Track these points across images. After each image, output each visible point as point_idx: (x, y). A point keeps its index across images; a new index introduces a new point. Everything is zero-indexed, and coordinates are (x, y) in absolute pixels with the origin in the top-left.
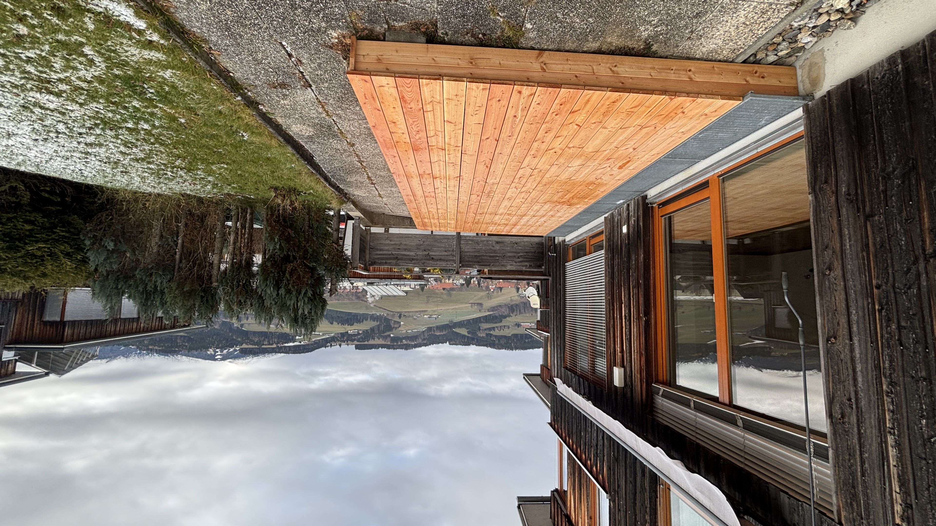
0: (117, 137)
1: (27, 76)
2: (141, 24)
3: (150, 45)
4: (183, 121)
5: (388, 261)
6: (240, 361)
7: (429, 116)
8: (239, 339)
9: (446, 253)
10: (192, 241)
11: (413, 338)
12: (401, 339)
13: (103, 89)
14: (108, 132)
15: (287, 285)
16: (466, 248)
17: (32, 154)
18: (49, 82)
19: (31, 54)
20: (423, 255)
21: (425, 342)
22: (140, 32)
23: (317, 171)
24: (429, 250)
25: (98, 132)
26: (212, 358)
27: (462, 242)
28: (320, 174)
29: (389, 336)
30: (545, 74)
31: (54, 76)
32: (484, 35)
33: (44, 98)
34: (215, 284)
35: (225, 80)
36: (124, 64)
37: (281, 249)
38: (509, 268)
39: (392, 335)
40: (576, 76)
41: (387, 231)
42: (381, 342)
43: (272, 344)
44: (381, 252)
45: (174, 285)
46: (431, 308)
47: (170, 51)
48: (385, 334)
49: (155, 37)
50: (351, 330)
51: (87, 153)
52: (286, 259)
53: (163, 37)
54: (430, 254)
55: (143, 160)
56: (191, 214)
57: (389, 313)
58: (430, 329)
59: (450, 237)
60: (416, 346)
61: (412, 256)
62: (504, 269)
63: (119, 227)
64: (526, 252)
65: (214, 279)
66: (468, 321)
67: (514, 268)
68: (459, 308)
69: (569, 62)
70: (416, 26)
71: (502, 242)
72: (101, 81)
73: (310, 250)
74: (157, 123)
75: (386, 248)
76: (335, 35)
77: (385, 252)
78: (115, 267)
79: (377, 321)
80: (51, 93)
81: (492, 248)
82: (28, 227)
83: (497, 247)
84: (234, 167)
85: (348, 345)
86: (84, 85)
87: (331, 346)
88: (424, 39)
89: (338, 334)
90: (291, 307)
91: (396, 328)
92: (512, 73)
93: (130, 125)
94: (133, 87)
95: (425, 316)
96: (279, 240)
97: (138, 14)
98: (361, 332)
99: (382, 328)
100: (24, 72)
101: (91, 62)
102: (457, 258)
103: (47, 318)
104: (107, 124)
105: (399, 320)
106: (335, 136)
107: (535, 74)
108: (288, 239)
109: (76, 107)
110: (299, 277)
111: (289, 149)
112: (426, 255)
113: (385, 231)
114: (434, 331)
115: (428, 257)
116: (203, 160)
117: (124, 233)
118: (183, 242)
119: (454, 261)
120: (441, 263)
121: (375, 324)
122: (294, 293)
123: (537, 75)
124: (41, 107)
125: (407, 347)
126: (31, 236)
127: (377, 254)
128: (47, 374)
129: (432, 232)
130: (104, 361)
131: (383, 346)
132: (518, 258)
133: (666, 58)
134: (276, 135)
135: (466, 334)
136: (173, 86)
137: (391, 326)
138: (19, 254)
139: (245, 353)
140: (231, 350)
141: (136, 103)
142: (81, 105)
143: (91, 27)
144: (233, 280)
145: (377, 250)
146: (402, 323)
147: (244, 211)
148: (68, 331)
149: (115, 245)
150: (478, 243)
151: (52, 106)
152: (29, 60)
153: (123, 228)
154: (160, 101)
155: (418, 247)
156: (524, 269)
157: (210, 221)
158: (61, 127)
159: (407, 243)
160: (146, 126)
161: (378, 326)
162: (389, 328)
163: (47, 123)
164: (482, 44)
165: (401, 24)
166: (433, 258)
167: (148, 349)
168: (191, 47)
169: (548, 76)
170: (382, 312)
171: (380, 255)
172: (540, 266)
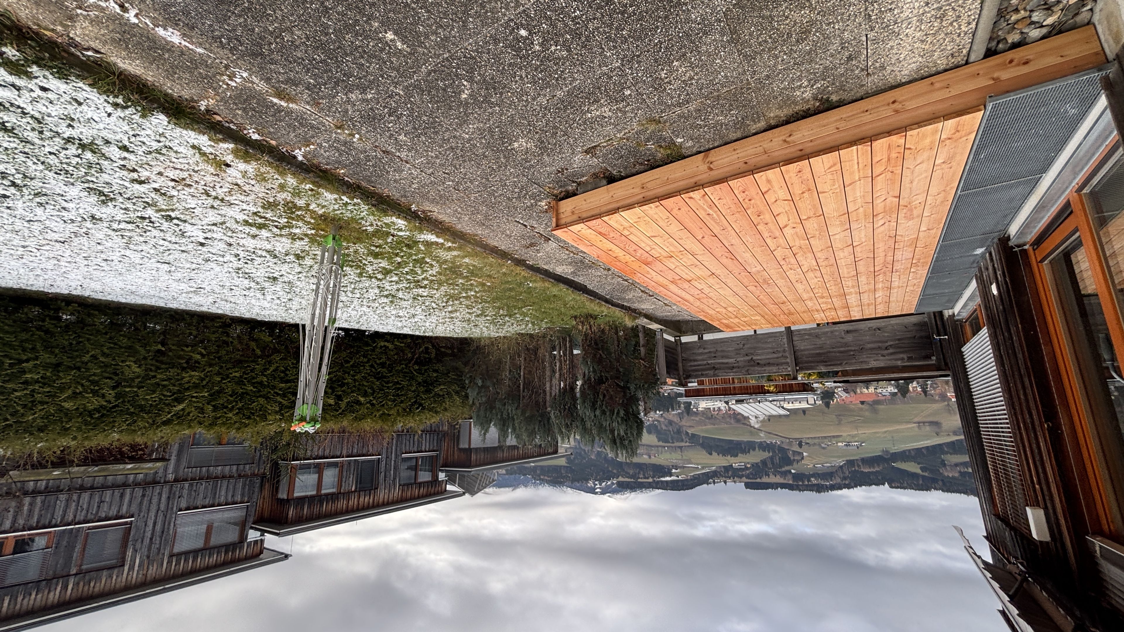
0: (461, 303)
1: (409, 281)
2: (441, 241)
3: (450, 249)
4: (489, 284)
5: (704, 373)
6: (618, 496)
7: (631, 237)
8: (615, 471)
9: (775, 356)
10: (530, 372)
11: (828, 475)
12: (808, 477)
13: (443, 278)
14: (456, 302)
15: (601, 406)
16: (801, 345)
17: (427, 324)
18: (419, 282)
19: (406, 269)
20: (745, 361)
21: (847, 482)
22: (442, 244)
23: (595, 297)
24: (752, 354)
25: (451, 303)
26: (592, 491)
27: (795, 338)
28: (599, 299)
29: (790, 472)
30: (712, 173)
31: (420, 278)
32: (648, 161)
33: (420, 291)
34: (549, 409)
35: (496, 253)
36: (446, 261)
37: (594, 371)
38: (873, 364)
39: (793, 471)
40: (746, 163)
41: (701, 338)
42: (778, 479)
43: (648, 478)
44: (696, 363)
45: (519, 412)
46: (846, 432)
47: (460, 248)
48: (783, 469)
49: (450, 244)
50: (737, 462)
51: (452, 318)
52: (601, 381)
53: (453, 243)
54: (754, 358)
55: (481, 315)
56: (528, 349)
57: (784, 440)
58: (851, 463)
59: (778, 335)
60: (833, 488)
61: (732, 363)
62: (865, 366)
63: (484, 367)
64: (899, 340)
65: (548, 404)
66: (919, 450)
67: (881, 364)
68: (897, 431)
69: (738, 151)
70: (595, 176)
71: (855, 331)
72: (440, 274)
73: (621, 370)
74: (477, 290)
75: (700, 358)
76: (543, 204)
77: (699, 363)
78: (484, 399)
79: (769, 452)
80: (421, 287)
81: (841, 340)
82: (435, 375)
83: (849, 338)
84: (536, 307)
85: (735, 482)
86: (434, 278)
87: (714, 483)
88: (604, 182)
89: (720, 467)
90: (608, 428)
91: (798, 461)
92: (681, 183)
93: (464, 295)
94: (454, 272)
95: (840, 444)
96: (592, 362)
97: (437, 237)
98: (749, 466)
99: (777, 460)
100: (407, 280)
101: (432, 266)
102: (790, 359)
103: (461, 446)
104: (453, 297)
105: (799, 450)
106: (590, 267)
107: (704, 176)
108: (600, 361)
109: (435, 291)
110: (611, 398)
111: (562, 286)
112: (749, 361)
113: (699, 338)
114: (859, 466)
115: (752, 363)
116: (515, 307)
117: (488, 371)
118: (524, 374)
119: (787, 363)
120: (771, 368)
121: (766, 455)
122: (608, 414)
123: (704, 177)
124: (421, 296)
125: (819, 489)
126: (436, 381)
127: (691, 366)
128: (464, 494)
129: (755, 331)
130: (511, 489)
131: (783, 486)
132: (886, 348)
133: (862, 99)
134: (547, 278)
135: (919, 471)
136: (474, 266)
137: (789, 458)
138: (431, 395)
139: (623, 487)
140: (609, 483)
141: (460, 281)
142: (437, 290)
143: (423, 248)
144: (561, 404)
145: (691, 361)
146: (805, 454)
147: (564, 339)
148: (473, 457)
149: (483, 382)
150: (817, 336)
151: (425, 294)
152: (407, 273)
153: (487, 368)
154: (472, 276)
155: (738, 351)
156: (899, 363)
157: (541, 352)
158: (434, 305)
159: (724, 348)
160: (473, 293)
161: (772, 458)
162: (789, 462)
163: (427, 304)
164: (652, 168)
165: (585, 178)
166: (758, 364)
167: (540, 479)
168: (469, 242)
169: (715, 174)
170: (773, 438)
171: (695, 366)
172: (928, 357)
